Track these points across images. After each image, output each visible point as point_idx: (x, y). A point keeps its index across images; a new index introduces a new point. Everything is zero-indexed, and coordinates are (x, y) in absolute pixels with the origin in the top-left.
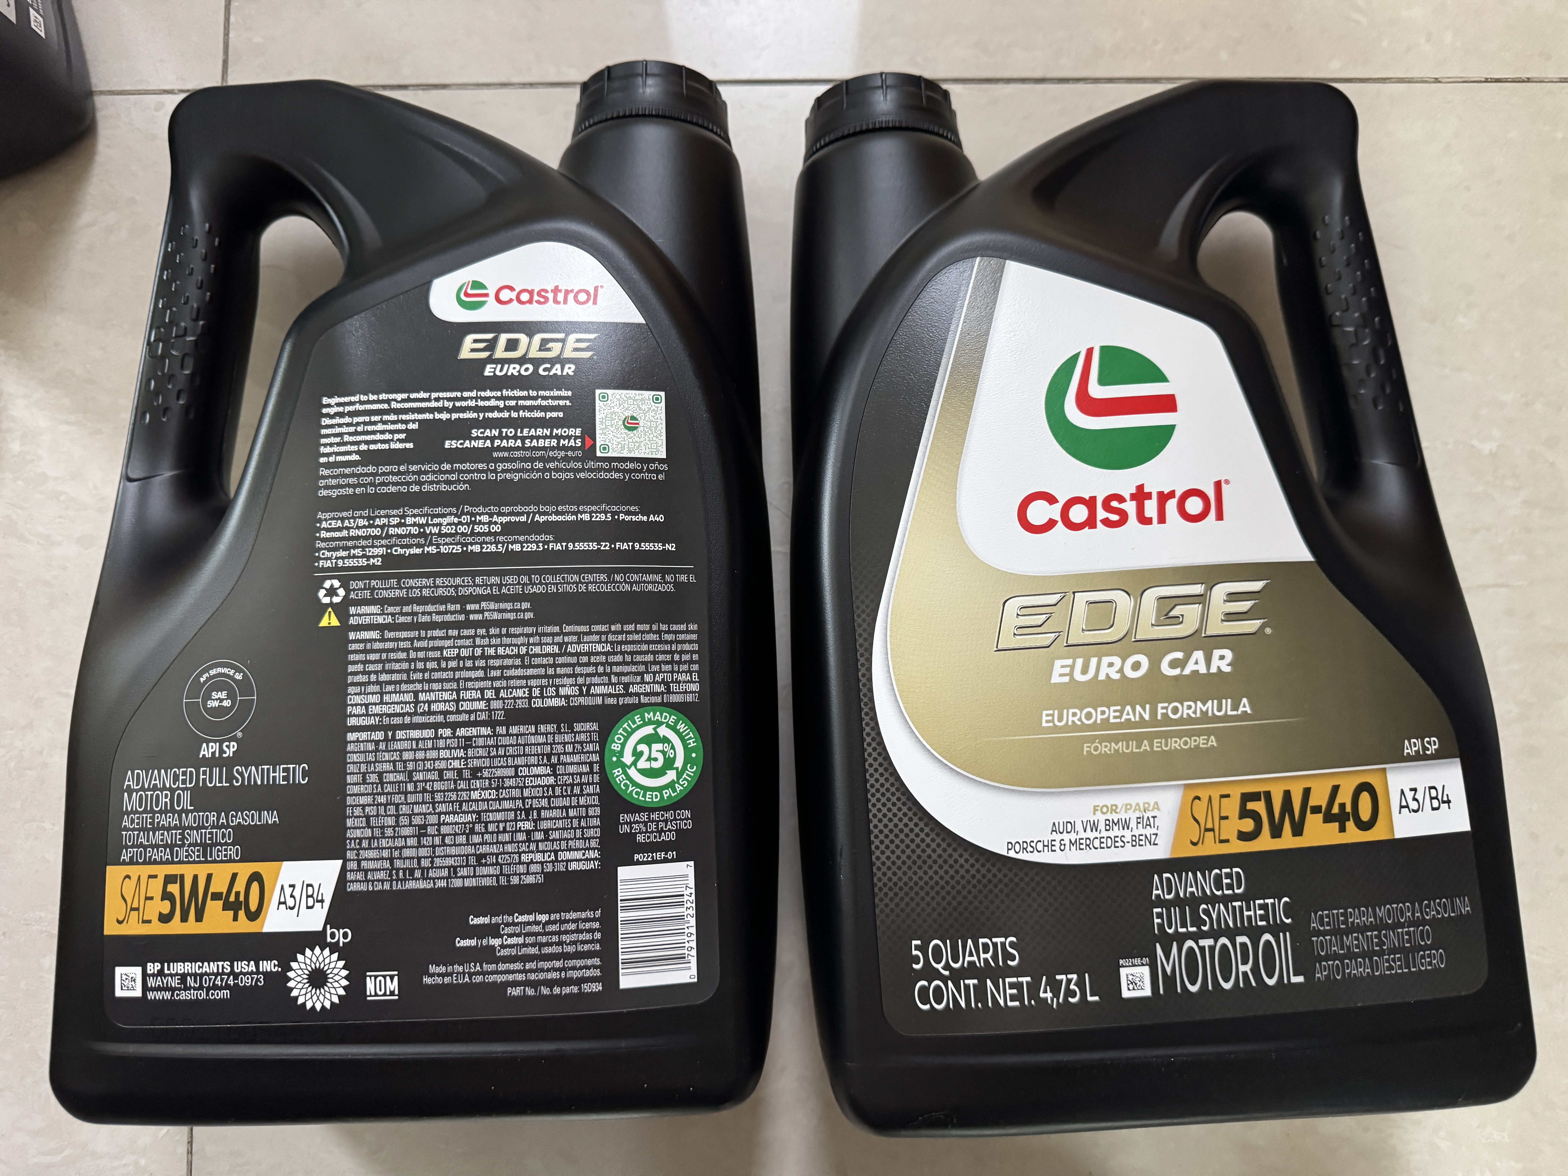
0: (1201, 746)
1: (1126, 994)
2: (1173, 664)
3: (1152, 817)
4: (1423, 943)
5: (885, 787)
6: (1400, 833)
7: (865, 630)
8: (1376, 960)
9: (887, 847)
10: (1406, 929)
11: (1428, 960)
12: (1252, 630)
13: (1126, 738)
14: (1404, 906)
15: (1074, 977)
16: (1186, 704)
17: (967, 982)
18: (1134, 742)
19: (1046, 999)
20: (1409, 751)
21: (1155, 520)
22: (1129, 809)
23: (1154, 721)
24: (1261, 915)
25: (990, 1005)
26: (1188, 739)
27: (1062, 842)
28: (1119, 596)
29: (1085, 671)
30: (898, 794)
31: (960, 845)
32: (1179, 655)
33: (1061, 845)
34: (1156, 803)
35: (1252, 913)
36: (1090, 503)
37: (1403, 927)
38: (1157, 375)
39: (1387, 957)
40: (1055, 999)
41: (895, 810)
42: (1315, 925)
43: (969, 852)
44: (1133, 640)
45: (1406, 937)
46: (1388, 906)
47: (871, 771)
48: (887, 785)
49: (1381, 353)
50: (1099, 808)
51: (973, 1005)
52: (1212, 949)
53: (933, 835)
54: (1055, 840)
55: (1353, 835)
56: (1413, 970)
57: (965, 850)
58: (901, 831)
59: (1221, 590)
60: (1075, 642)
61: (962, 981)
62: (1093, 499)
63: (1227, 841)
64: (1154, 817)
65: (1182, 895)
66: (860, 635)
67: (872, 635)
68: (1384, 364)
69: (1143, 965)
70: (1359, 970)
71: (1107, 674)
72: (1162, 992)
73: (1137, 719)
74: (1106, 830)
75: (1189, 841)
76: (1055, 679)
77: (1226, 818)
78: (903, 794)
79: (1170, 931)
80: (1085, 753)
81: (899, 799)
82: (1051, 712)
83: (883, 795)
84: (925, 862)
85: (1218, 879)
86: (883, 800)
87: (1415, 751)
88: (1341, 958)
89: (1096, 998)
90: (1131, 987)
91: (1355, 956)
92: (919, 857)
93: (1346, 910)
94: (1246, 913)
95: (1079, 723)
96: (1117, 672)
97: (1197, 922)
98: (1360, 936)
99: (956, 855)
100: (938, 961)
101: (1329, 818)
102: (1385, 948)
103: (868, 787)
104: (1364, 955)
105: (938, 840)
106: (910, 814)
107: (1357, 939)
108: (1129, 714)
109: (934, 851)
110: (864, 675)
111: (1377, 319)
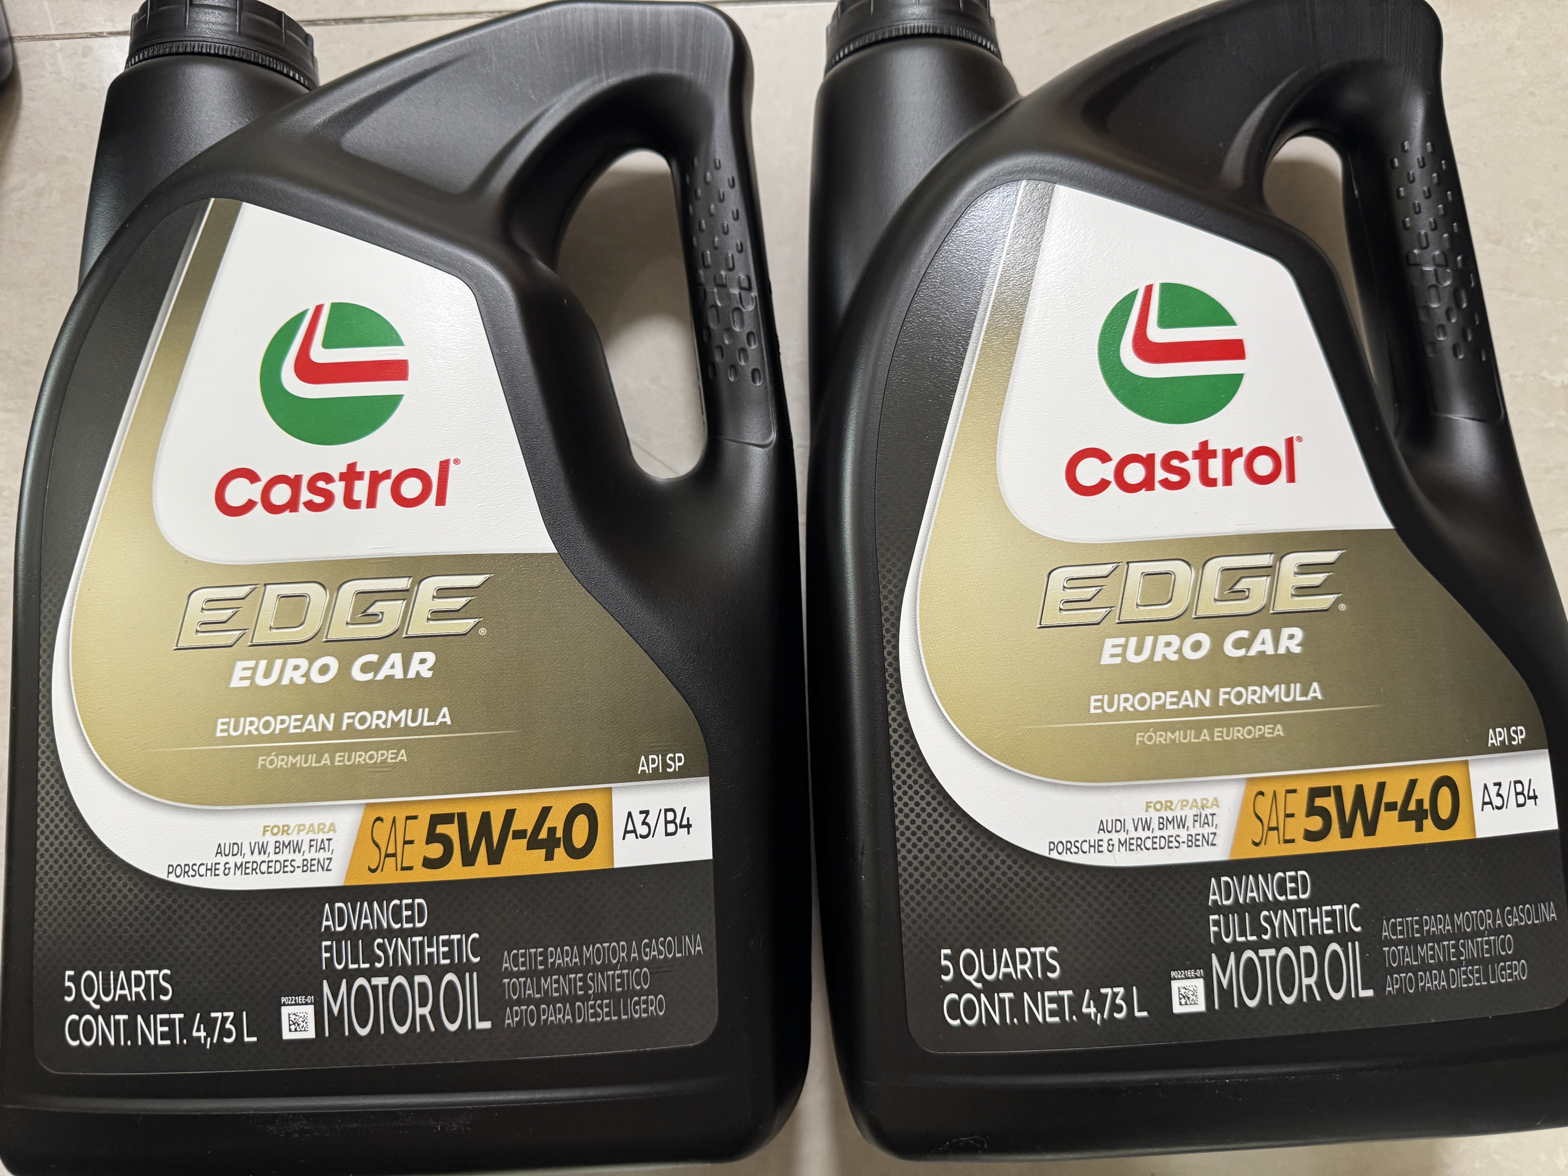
0: (1267, 735)
1: (1177, 1009)
2: (1238, 644)
3: (1211, 814)
4: (1503, 953)
5: (913, 779)
6: (1482, 833)
7: (891, 603)
8: (1453, 972)
9: (914, 845)
10: (1485, 939)
11: (1509, 971)
12: (1325, 606)
13: (1185, 726)
14: (1485, 912)
15: (1121, 990)
16: (1251, 688)
17: (1002, 995)
18: (1193, 731)
19: (1090, 1015)
20: (1494, 741)
21: (1220, 481)
22: (1186, 806)
23: (1215, 708)
24: (1327, 923)
25: (1027, 1020)
26: (1252, 728)
27: (1111, 842)
28: (1178, 567)
29: (1139, 651)
30: (927, 787)
31: (995, 844)
32: (1244, 634)
33: (1109, 845)
34: (1215, 799)
35: (1318, 920)
36: (1148, 462)
37: (1482, 937)
38: (1223, 318)
39: (1465, 968)
40: (1099, 1015)
41: (923, 804)
42: (1387, 934)
43: (1006, 852)
44: (1194, 616)
45: (1486, 947)
46: (1467, 913)
47: (897, 760)
48: (915, 776)
49: (1463, 295)
50: (1152, 805)
51: (1008, 1021)
52: (1273, 960)
53: (965, 833)
54: (1102, 840)
55: (1431, 834)
56: (1492, 982)
57: (1002, 850)
58: (930, 828)
59: (1292, 561)
60: (1128, 619)
61: (996, 995)
62: (1151, 457)
63: (1293, 841)
64: (1213, 815)
65: (1241, 900)
66: (886, 609)
67: (899, 608)
68: (1466, 308)
69: (1197, 977)
70: (1434, 983)
71: (1164, 655)
72: (1217, 1007)
73: (1197, 705)
74: (1160, 829)
75: (1251, 840)
76: (1106, 660)
77: (1292, 815)
78: (933, 787)
79: (1227, 940)
80: (1137, 743)
81: (928, 792)
82: (1100, 697)
83: (910, 787)
84: (956, 863)
85: (1282, 883)
86: (911, 793)
87: (1500, 741)
88: (1415, 970)
89: (1145, 1014)
90: (1183, 1001)
91: (1430, 968)
92: (950, 857)
93: (1421, 917)
94: (1311, 921)
95: (1131, 709)
96: (1175, 653)
97: (1258, 930)
98: (1436, 946)
99: (991, 856)
100: (970, 972)
101: (1405, 816)
102: (1462, 958)
103: (894, 778)
104: (1439, 966)
105: (972, 839)
106: (940, 809)
107: (1432, 949)
108: (1187, 700)
109: (967, 850)
110: (889, 653)
111: (1459, 258)
